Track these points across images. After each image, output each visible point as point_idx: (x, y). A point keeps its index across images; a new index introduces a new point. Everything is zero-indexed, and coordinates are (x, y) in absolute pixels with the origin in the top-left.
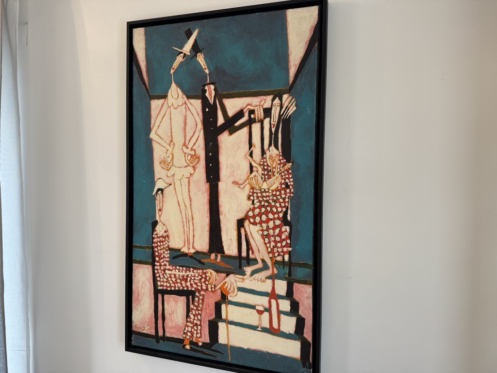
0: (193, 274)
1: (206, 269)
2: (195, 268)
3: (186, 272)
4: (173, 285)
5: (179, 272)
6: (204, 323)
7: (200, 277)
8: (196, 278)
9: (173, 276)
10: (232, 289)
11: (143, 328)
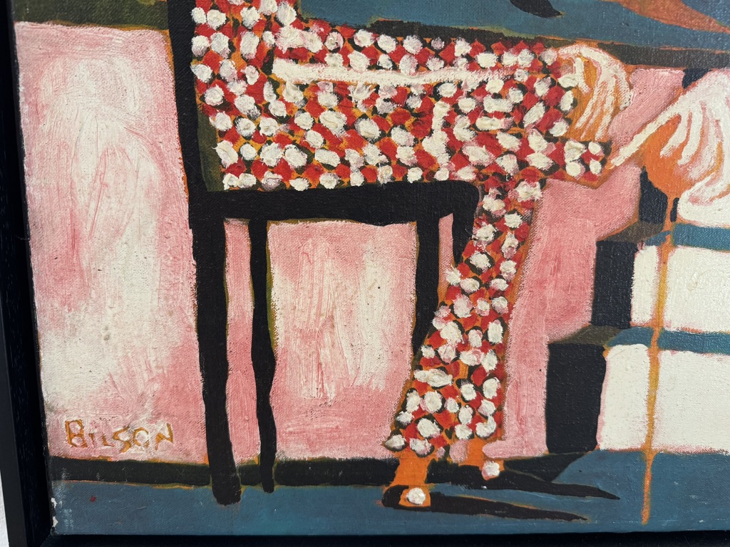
0: (472, 80)
1: (557, 45)
2: (484, 41)
3: (421, 66)
4: (333, 159)
5: (374, 66)
6: (522, 358)
7: (516, 96)
8: (491, 105)
9: (327, 98)
10: (708, 159)
11: (125, 437)
